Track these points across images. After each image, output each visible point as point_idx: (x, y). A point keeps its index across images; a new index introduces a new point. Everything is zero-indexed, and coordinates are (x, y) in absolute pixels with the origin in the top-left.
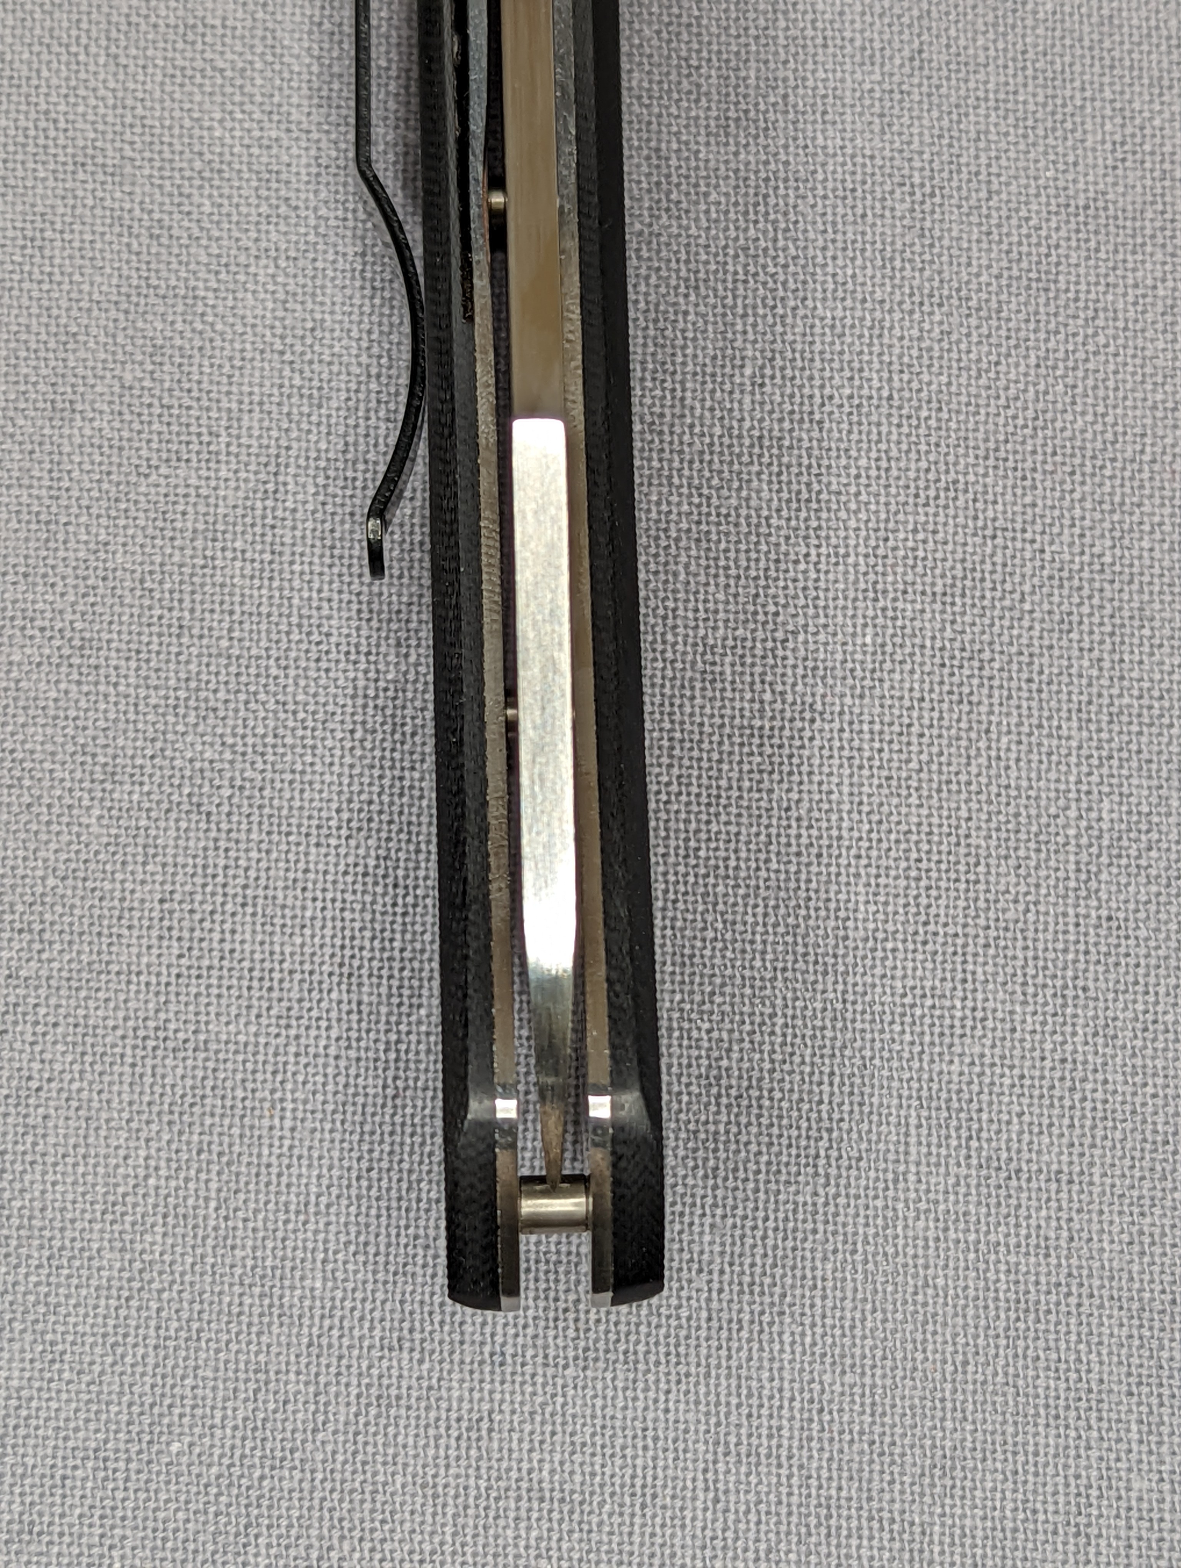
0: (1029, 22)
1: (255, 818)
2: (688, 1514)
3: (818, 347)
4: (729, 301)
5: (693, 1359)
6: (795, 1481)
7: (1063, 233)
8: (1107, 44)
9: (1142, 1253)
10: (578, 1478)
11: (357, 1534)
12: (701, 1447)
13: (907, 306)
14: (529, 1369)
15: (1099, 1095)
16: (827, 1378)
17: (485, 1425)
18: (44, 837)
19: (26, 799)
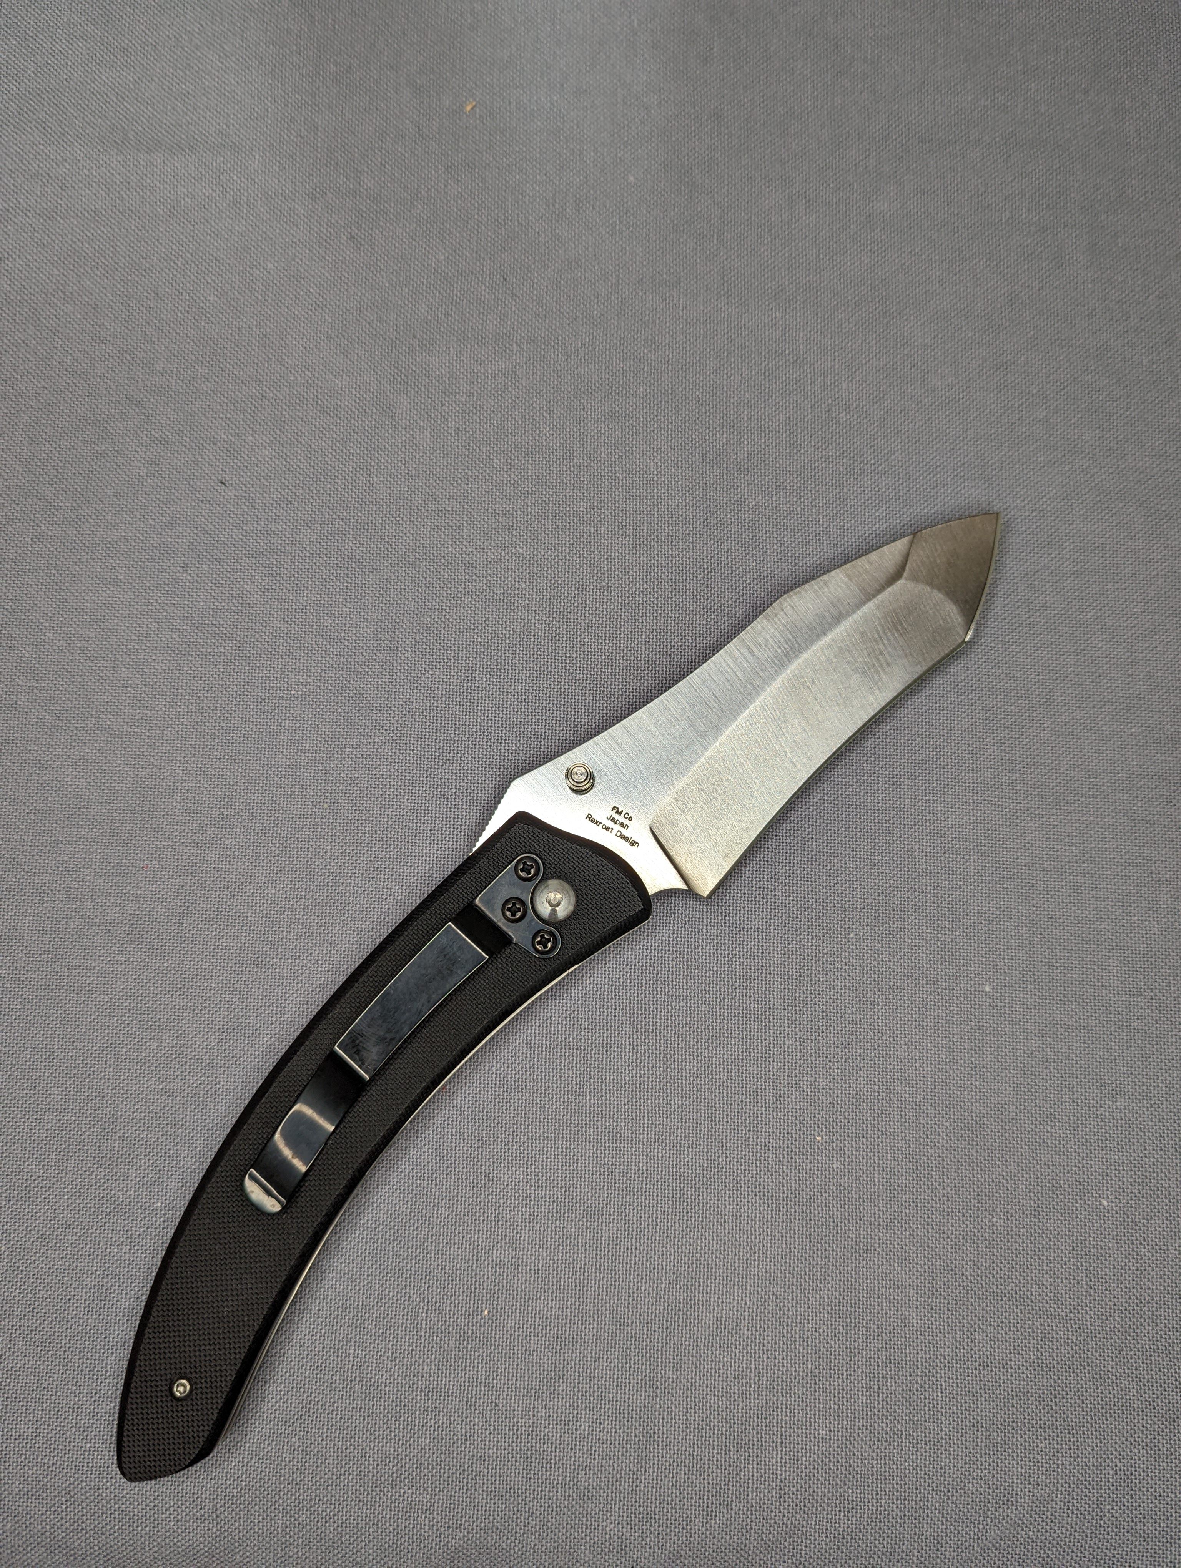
0: (747, 509)
1: (464, 800)
2: (623, 1054)
3: (669, 628)
4: (637, 611)
5: (624, 997)
6: (662, 1041)
7: (759, 586)
8: (775, 517)
9: (789, 958)
10: (583, 1041)
11: (502, 1061)
12: (628, 1029)
13: (702, 613)
14: (565, 1001)
15: (773, 900)
16: (674, 1004)
17: (549, 1021)
18: (387, 806)
19: (381, 793)
